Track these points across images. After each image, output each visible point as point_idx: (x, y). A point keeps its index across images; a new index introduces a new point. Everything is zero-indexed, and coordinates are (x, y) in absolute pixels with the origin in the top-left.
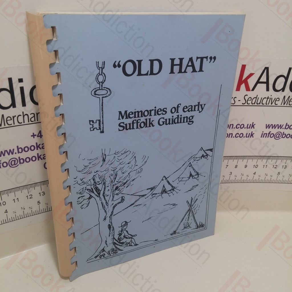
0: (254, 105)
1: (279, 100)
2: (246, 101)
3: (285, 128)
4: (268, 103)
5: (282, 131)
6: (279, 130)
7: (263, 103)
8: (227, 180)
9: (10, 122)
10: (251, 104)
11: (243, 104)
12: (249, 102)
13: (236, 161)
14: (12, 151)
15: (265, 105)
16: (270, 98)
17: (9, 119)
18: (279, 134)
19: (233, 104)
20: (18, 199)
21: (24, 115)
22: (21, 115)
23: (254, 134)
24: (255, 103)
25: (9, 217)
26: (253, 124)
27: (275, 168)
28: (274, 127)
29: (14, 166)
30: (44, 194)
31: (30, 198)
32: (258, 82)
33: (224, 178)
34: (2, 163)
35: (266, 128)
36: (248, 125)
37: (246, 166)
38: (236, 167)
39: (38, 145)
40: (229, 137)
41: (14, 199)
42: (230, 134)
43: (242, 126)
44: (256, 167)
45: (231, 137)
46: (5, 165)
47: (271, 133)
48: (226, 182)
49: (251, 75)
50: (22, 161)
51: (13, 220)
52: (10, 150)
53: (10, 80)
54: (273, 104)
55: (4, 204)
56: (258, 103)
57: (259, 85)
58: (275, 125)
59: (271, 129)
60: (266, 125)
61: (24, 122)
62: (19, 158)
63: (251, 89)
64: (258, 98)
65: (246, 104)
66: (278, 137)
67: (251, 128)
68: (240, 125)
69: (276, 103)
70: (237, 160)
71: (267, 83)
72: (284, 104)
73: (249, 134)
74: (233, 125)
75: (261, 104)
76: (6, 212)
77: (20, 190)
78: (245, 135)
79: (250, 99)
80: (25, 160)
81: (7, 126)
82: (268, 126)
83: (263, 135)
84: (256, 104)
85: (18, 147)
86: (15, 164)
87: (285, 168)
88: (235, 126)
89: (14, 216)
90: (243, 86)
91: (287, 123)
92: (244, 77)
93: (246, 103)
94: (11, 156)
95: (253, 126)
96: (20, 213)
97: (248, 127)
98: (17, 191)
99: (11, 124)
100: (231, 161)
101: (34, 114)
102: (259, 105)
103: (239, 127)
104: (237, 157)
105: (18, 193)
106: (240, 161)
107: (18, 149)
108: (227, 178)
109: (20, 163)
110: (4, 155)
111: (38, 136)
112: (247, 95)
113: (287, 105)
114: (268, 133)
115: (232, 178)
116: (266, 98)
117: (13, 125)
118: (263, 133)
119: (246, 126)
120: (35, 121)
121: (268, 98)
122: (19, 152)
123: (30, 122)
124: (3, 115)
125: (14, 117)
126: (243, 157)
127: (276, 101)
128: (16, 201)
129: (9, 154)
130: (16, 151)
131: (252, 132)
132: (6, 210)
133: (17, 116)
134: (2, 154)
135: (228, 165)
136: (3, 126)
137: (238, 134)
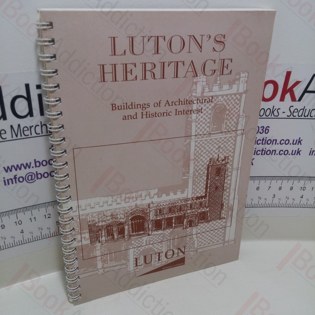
0: (300, 117)
2: (292, 113)
7: (312, 115)
8: (269, 204)
9: (27, 133)
10: (297, 117)
11: (288, 116)
12: (295, 114)
13: (280, 182)
14: (29, 165)
15: (314, 117)
17: (26, 129)
19: (276, 116)
20: (35, 218)
21: (42, 124)
22: (38, 125)
23: (301, 151)
24: (301, 116)
25: (26, 238)
26: (300, 140)
29: (31, 181)
31: (48, 218)
32: (306, 91)
33: (266, 201)
34: (18, 178)
36: (294, 140)
37: (292, 188)
38: (280, 188)
40: (272, 154)
41: (31, 219)
42: (273, 151)
43: (287, 142)
44: (304, 189)
45: (275, 154)
46: (21, 179)
48: (269, 206)
49: (297, 83)
50: (39, 176)
51: (30, 241)
52: (27, 164)
53: (27, 86)
55: (20, 223)
56: (306, 115)
57: (306, 94)
61: (42, 133)
62: (37, 172)
63: (297, 99)
64: (306, 110)
65: (292, 117)
67: (298, 144)
68: (285, 140)
70: (281, 181)
73: (296, 151)
74: (276, 140)
75: (309, 117)
76: (22, 232)
77: (37, 208)
78: (290, 152)
79: (296, 111)
80: (43, 176)
81: (23, 136)
83: (312, 153)
84: (303, 117)
85: (35, 160)
86: (32, 179)
88: (278, 142)
89: (30, 237)
90: (288, 96)
92: (290, 86)
93: (292, 115)
94: (28, 170)
95: (300, 142)
96: (37, 233)
97: (294, 143)
98: (34, 209)
100: (274, 182)
102: (307, 117)
103: (283, 143)
104: (282, 178)
105: (35, 212)
106: (285, 182)
107: (35, 162)
108: (269, 201)
109: (38, 178)
110: (20, 169)
112: (293, 106)
115: (276, 201)
117: (30, 136)
118: (312, 150)
119: (291, 142)
122: (36, 166)
123: (49, 133)
124: (19, 125)
125: (31, 127)
126: (289, 178)
128: (33, 220)
129: (25, 168)
130: (33, 164)
131: (299, 149)
132: (22, 230)
133: (34, 127)
134: (18, 168)
135: (270, 187)
136: (19, 137)
137: (283, 151)
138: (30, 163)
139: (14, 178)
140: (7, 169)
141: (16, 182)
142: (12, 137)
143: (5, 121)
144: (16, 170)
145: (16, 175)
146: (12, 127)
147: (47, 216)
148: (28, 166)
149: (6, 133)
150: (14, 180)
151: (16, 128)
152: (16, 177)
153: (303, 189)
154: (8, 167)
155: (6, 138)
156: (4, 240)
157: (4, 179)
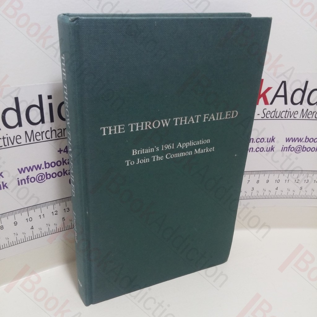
0: (273, 118)
1: (298, 113)
2: (265, 115)
3: (305, 141)
4: (286, 116)
5: (302, 144)
6: (300, 143)
7: (282, 117)
8: (249, 196)
9: (39, 138)
10: (270, 118)
11: (262, 117)
12: (268, 116)
13: (257, 176)
15: (284, 118)
16: (289, 112)
17: (38, 134)
18: (300, 148)
20: (44, 215)
21: (52, 130)
22: (49, 131)
23: (274, 148)
24: (274, 117)
25: (35, 234)
26: (273, 138)
27: (297, 182)
28: (294, 140)
29: (41, 181)
30: (68, 210)
31: (55, 215)
32: (276, 96)
33: (246, 193)
34: (30, 178)
35: (287, 141)
36: (268, 138)
37: (268, 181)
38: (258, 182)
39: (64, 160)
41: (40, 215)
42: (250, 148)
43: (262, 140)
45: (252, 151)
46: (33, 180)
47: (291, 147)
48: (248, 198)
49: (269, 89)
51: (38, 237)
52: (38, 166)
53: (40, 97)
54: (292, 118)
55: (31, 220)
56: (277, 116)
57: (277, 98)
58: (295, 138)
59: (291, 143)
60: (286, 138)
61: (52, 138)
62: (46, 173)
64: (277, 112)
65: (265, 118)
66: (299, 151)
67: (272, 142)
68: (260, 139)
69: (295, 117)
70: (259, 175)
71: (285, 96)
72: (303, 117)
73: (270, 148)
74: (253, 139)
75: (280, 118)
76: (32, 228)
77: (46, 206)
78: (265, 149)
79: (269, 113)
80: (51, 176)
81: (36, 141)
82: (288, 140)
83: (283, 149)
84: (275, 118)
85: (45, 162)
86: (42, 180)
87: (307, 182)
88: (255, 140)
89: (39, 233)
90: (261, 100)
91: (307, 137)
92: (262, 91)
94: (39, 171)
95: (273, 140)
96: (45, 229)
97: (269, 141)
98: (43, 207)
99: (40, 140)
100: (252, 176)
101: (61, 129)
102: (278, 118)
103: (259, 141)
104: (258, 172)
105: (44, 209)
106: (262, 175)
107: (45, 164)
108: (249, 194)
109: (47, 178)
110: (32, 170)
111: (64, 152)
112: (266, 109)
113: (306, 118)
114: (288, 147)
115: (255, 193)
116: (284, 111)
117: (41, 140)
118: (284, 147)
119: (266, 140)
120: (62, 136)
121: (287, 111)
122: (46, 167)
123: (57, 138)
124: (32, 131)
126: (265, 172)
127: (294, 114)
128: (42, 216)
129: (37, 169)
130: (43, 166)
131: (272, 146)
132: (32, 226)
133: (45, 132)
134: (30, 169)
135: (249, 181)
136: (32, 141)
137: (259, 148)
138: (41, 165)
139: (26, 179)
140: (21, 171)
141: (28, 183)
142: (26, 142)
143: (21, 128)
144: (29, 171)
145: (29, 176)
146: (26, 132)
147: (54, 213)
148: (39, 167)
149: (21, 138)
150: (26, 180)
151: (29, 134)
152: (29, 177)
153: (278, 181)
154: (22, 169)
155: (21, 143)
156: (16, 236)
157: (18, 180)
